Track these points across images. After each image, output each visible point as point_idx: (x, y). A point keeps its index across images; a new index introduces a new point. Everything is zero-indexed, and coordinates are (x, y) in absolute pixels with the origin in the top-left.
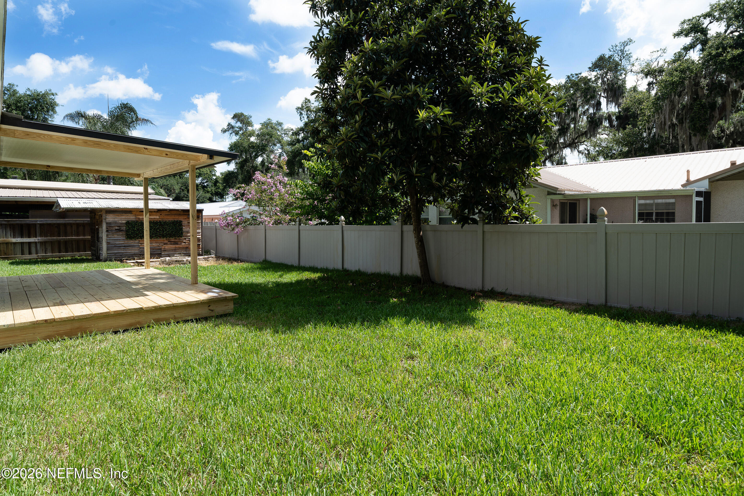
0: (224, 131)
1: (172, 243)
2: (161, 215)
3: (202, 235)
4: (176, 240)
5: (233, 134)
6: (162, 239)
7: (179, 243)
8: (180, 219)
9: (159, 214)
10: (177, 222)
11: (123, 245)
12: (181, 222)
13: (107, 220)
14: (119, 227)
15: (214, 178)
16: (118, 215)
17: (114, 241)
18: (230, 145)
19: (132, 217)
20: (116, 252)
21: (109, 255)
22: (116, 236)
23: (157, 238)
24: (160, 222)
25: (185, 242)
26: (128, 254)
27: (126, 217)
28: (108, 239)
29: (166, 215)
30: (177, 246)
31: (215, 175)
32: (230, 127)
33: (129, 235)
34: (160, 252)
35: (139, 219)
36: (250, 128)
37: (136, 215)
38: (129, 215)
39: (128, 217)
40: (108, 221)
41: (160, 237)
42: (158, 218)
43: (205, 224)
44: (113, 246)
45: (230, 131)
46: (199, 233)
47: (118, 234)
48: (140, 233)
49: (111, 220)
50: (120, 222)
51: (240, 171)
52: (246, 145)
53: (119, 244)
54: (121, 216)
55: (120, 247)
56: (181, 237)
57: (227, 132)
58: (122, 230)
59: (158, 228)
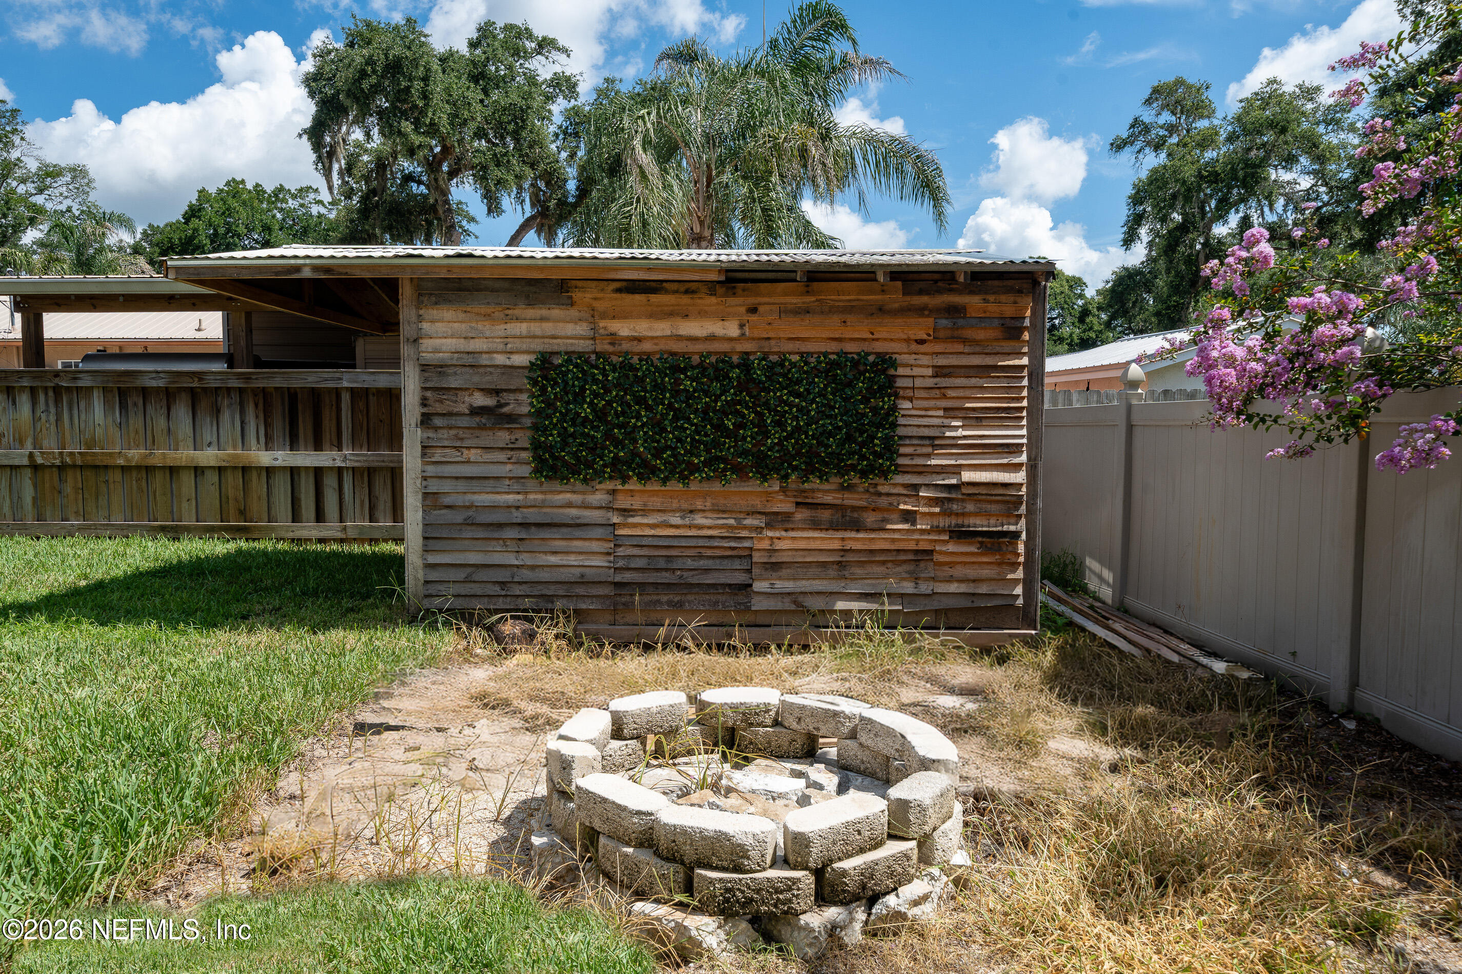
0: (1118, 146)
1: (826, 515)
2: (753, 310)
3: (1032, 468)
4: (851, 500)
5: (1147, 150)
6: (753, 486)
7: (870, 518)
8: (880, 347)
9: (738, 303)
10: (857, 362)
11: (517, 516)
12: (886, 362)
13: (427, 344)
14: (497, 392)
15: (1080, 302)
16: (487, 316)
17: (461, 486)
18: (1135, 186)
19: (570, 329)
20: (474, 558)
21: (434, 576)
22: (473, 455)
23: (721, 476)
24: (745, 365)
25: (909, 517)
26: (544, 576)
27: (536, 328)
28: (431, 470)
29: (784, 311)
30: (857, 540)
31: (1081, 296)
32: (1139, 128)
33: (550, 448)
34: (741, 578)
35: (613, 338)
36: (1202, 124)
37: (594, 315)
38: (556, 312)
39: (548, 328)
40: (427, 357)
41: (740, 472)
42: (732, 330)
43: (1054, 402)
44: (459, 518)
45: (1139, 144)
46: (1015, 449)
47: (487, 438)
48: (617, 443)
49: (451, 344)
50: (500, 359)
51: (1162, 264)
52: (1189, 172)
53: (494, 507)
54: (508, 319)
55: (500, 526)
56: (884, 474)
57: (1128, 149)
58: (511, 418)
59: (730, 409)
